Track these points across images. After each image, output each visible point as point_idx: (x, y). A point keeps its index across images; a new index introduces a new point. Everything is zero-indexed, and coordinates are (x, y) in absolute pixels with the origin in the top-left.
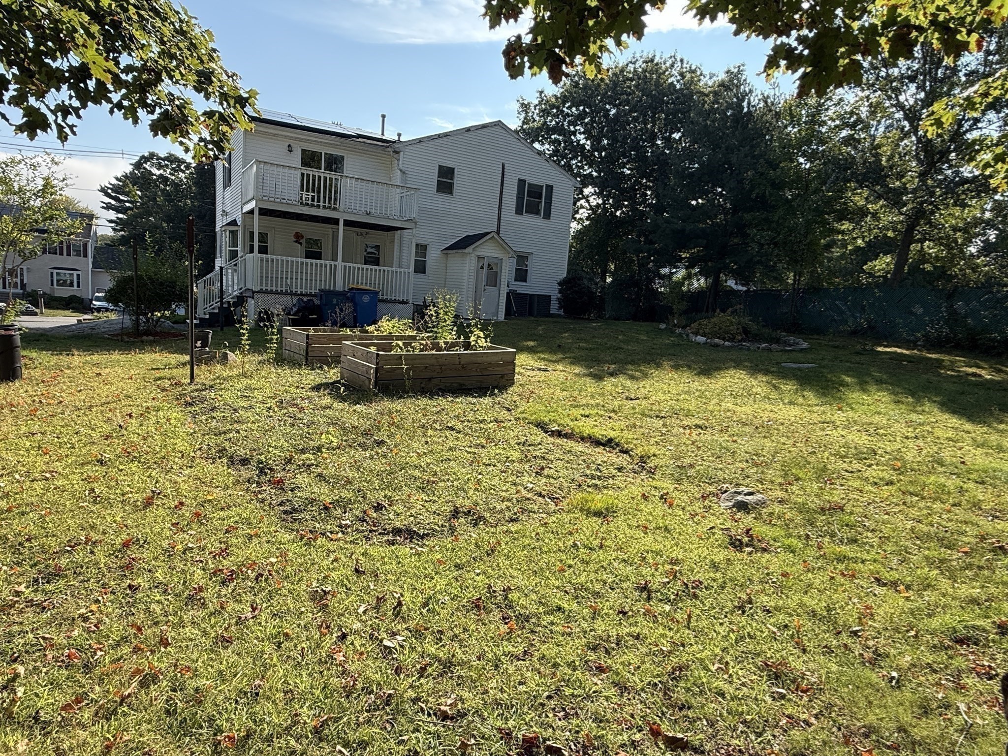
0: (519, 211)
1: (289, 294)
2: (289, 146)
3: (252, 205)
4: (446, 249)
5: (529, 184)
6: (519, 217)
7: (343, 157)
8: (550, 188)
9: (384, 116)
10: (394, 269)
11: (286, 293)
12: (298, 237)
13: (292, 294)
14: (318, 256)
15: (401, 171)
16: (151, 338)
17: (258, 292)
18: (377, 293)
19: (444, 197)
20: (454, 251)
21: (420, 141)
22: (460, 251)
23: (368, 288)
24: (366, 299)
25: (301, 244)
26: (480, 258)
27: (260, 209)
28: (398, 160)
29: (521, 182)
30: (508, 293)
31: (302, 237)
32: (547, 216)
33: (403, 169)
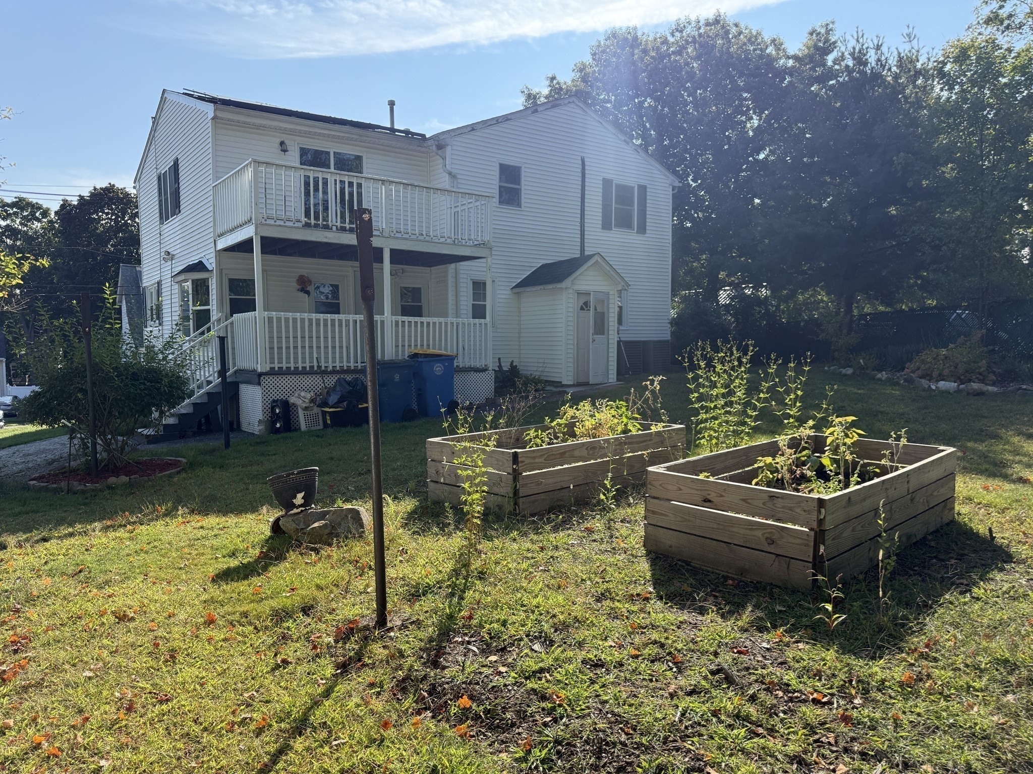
0: (606, 226)
1: (316, 373)
2: (282, 143)
3: (247, 232)
4: (519, 285)
5: (618, 186)
6: (607, 233)
7: (359, 158)
8: (643, 189)
9: (392, 104)
10: (449, 320)
11: (311, 372)
12: (304, 284)
13: (323, 372)
14: (334, 308)
15: (450, 174)
16: (124, 479)
17: (266, 374)
18: (450, 359)
19: (508, 212)
20: (528, 289)
21: (472, 128)
22: (550, 286)
23: (437, 352)
24: (438, 369)
25: (308, 293)
26: (579, 294)
27: (263, 238)
28: (444, 159)
29: (607, 183)
30: (619, 342)
31: (310, 282)
32: (642, 229)
33: (454, 171)
